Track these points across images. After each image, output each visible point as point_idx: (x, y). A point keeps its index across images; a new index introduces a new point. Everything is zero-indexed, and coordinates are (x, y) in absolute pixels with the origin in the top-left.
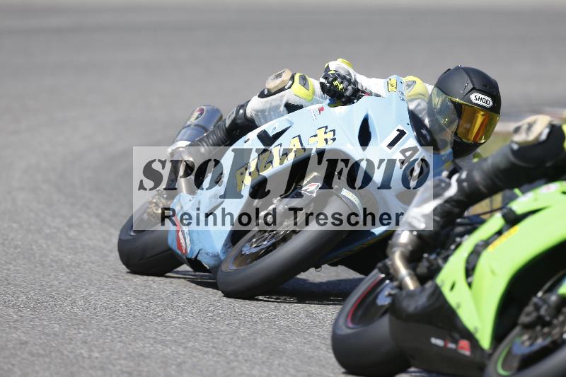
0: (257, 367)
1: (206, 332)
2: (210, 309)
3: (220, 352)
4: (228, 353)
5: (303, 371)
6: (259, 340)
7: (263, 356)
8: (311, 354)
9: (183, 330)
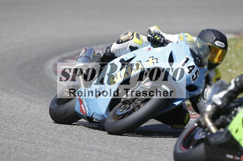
0: (49, 148)
1: (27, 134)
2: (28, 123)
3: (33, 142)
4: (36, 142)
5: (68, 150)
6: (50, 137)
7: (51, 144)
8: (72, 143)
9: (17, 133)
